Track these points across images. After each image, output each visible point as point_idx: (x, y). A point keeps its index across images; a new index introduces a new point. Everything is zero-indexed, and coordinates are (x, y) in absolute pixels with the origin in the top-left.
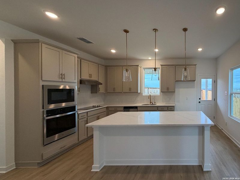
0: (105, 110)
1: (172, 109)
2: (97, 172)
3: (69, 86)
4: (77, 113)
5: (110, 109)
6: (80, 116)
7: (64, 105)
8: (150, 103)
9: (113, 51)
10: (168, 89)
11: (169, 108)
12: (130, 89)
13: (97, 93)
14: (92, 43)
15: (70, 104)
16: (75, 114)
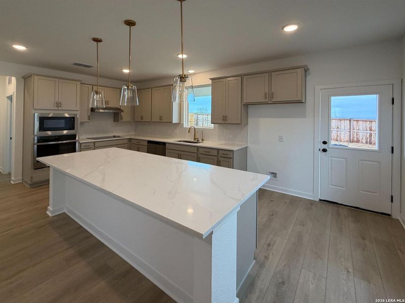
0: (126, 141)
1: (227, 155)
2: (49, 216)
3: (69, 114)
4: (79, 142)
5: (133, 141)
6: (83, 145)
7: (65, 132)
8: (195, 139)
9: (126, 71)
10: (225, 118)
11: (221, 152)
12: (161, 118)
13: (118, 121)
14: (92, 66)
15: (71, 132)
16: (75, 143)
